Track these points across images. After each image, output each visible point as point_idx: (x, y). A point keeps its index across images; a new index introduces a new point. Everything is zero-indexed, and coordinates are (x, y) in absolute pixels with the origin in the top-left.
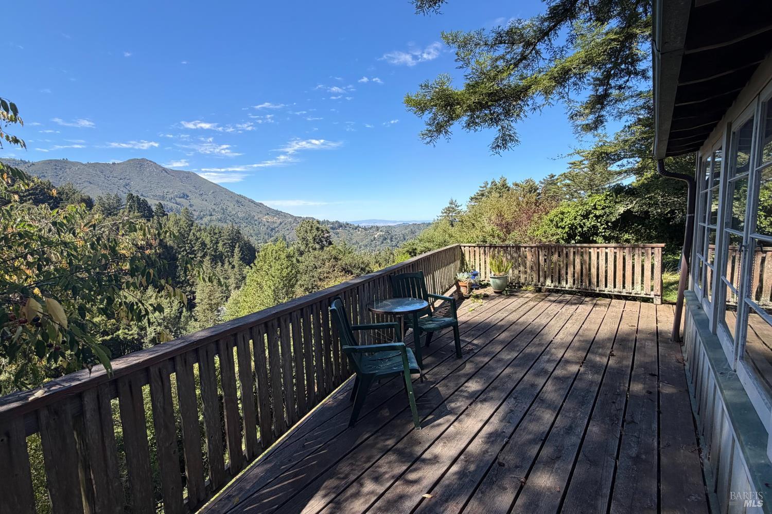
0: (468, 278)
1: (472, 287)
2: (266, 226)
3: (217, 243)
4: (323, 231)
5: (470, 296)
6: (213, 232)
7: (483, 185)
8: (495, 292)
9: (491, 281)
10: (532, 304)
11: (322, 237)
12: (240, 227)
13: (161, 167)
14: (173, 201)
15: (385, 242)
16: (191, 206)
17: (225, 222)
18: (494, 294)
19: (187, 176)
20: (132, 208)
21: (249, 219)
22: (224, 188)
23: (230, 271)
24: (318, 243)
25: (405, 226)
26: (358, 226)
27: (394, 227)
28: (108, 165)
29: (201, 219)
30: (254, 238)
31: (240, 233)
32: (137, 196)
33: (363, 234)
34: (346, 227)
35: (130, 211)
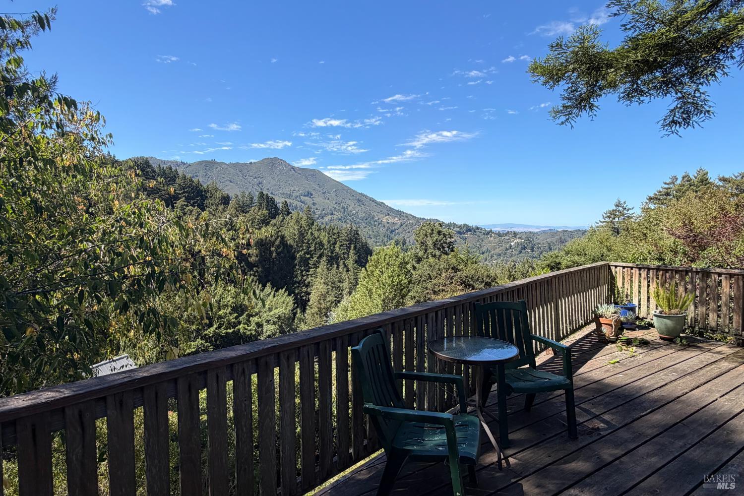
0: (615, 313)
1: (621, 327)
2: (386, 228)
3: (335, 243)
4: (445, 236)
5: (617, 340)
6: (331, 232)
7: (668, 181)
8: (662, 338)
9: (655, 321)
10: (725, 365)
11: (444, 243)
12: (359, 227)
13: (290, 165)
14: (298, 199)
15: (523, 251)
16: (314, 204)
17: (345, 222)
18: (661, 341)
19: (313, 175)
20: (261, 206)
21: (369, 220)
22: (346, 186)
23: (345, 274)
24: (439, 249)
25: (552, 233)
26: (491, 231)
27: (537, 234)
28: (246, 164)
29: (323, 218)
30: (373, 240)
31: (358, 234)
32: (267, 195)
33: (497, 240)
34: (475, 231)
35: (259, 209)
